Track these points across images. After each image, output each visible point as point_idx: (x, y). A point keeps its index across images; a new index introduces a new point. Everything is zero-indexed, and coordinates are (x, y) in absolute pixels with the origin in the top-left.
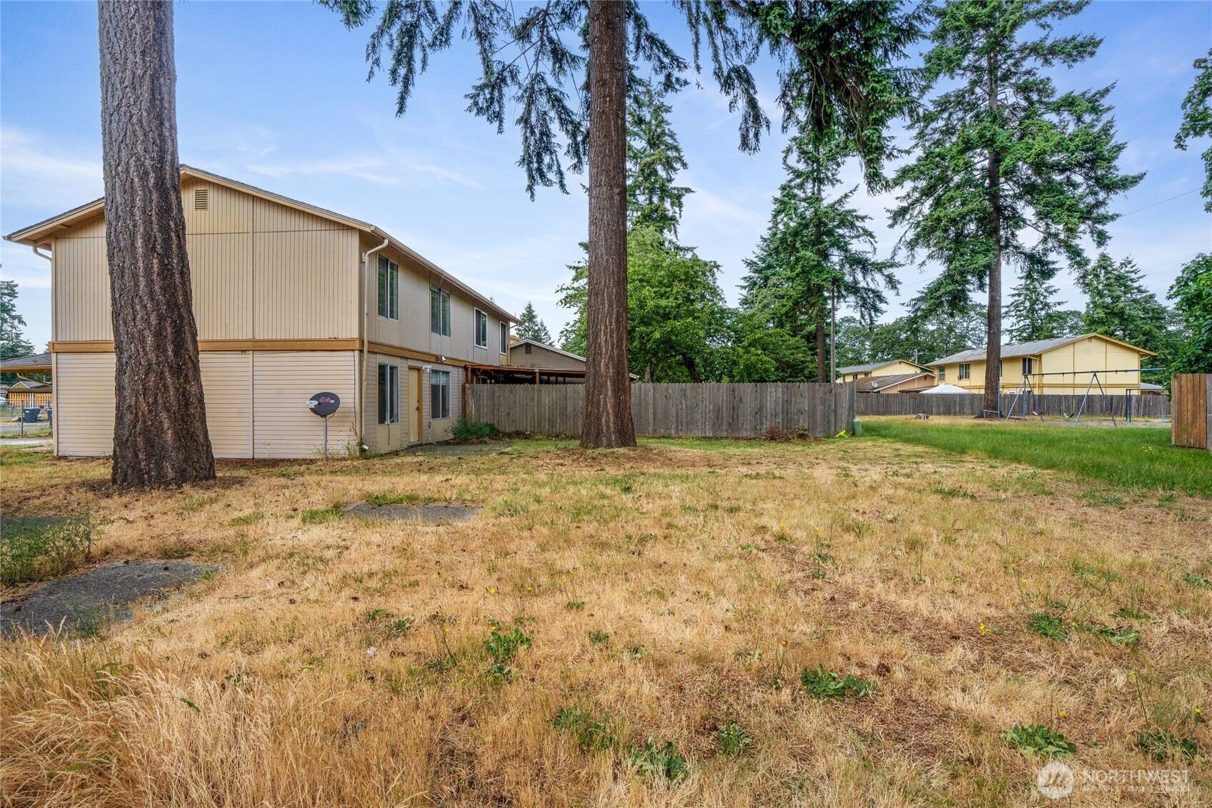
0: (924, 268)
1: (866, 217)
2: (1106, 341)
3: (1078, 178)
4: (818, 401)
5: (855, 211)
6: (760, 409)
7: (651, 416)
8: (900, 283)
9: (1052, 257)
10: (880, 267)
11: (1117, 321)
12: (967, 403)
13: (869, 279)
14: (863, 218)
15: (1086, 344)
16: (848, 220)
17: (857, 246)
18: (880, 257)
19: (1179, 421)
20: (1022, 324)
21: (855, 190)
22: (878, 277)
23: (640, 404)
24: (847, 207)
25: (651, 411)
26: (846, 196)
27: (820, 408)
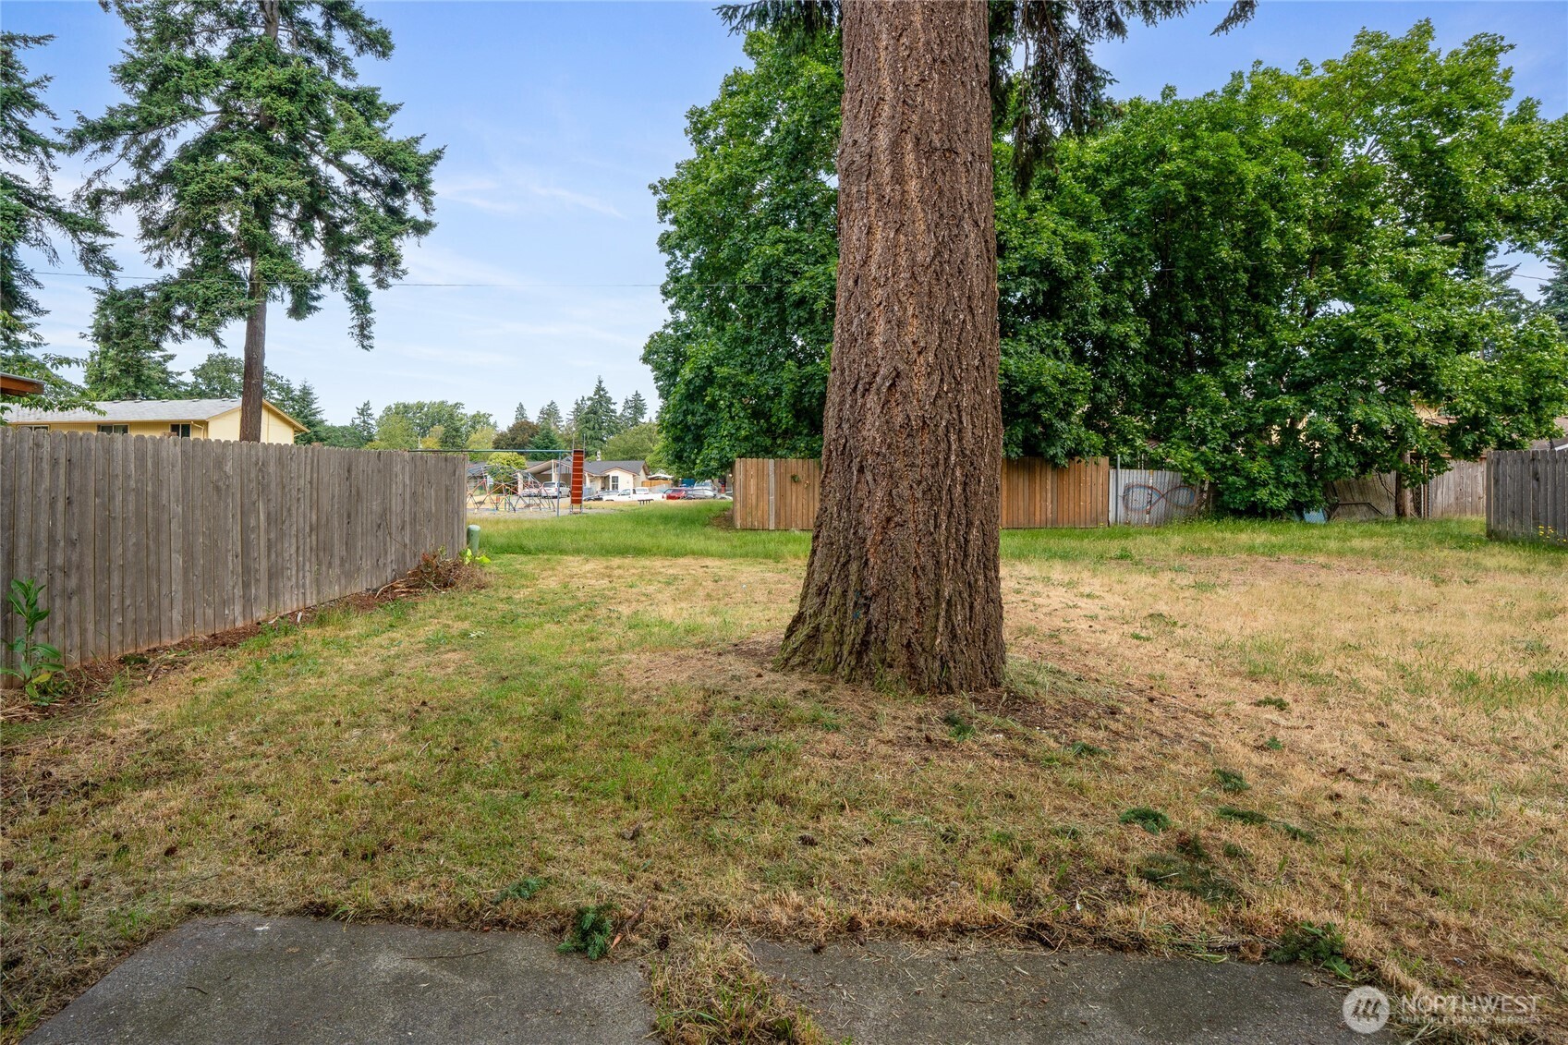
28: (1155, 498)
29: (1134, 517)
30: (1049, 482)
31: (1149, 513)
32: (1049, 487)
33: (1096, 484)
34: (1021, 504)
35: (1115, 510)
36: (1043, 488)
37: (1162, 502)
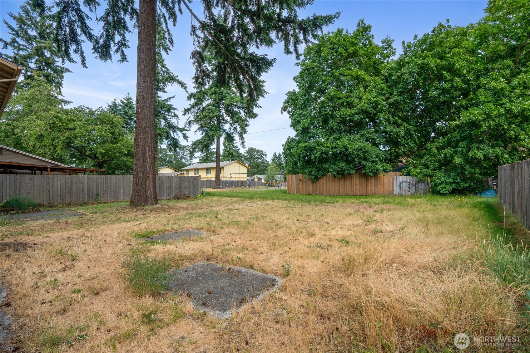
0: (196, 133)
1: (176, 109)
2: (240, 163)
3: (242, 112)
4: (191, 183)
5: (172, 105)
6: (170, 187)
7: (122, 191)
8: (188, 137)
9: (234, 135)
10: (181, 130)
11: (231, 156)
12: (205, 183)
13: (175, 134)
14: (174, 109)
15: (235, 164)
16: (169, 109)
17: (173, 120)
18: (181, 126)
19: (288, 187)
20: (203, 155)
21: (173, 97)
22: (180, 134)
23: (116, 185)
24: (169, 103)
25: (122, 189)
26: (170, 99)
27: (192, 186)
28: (411, 186)
29: (403, 193)
30: (373, 181)
31: (409, 191)
32: (373, 182)
33: (390, 181)
34: (364, 188)
35: (396, 191)
36: (371, 182)
37: (414, 188)
